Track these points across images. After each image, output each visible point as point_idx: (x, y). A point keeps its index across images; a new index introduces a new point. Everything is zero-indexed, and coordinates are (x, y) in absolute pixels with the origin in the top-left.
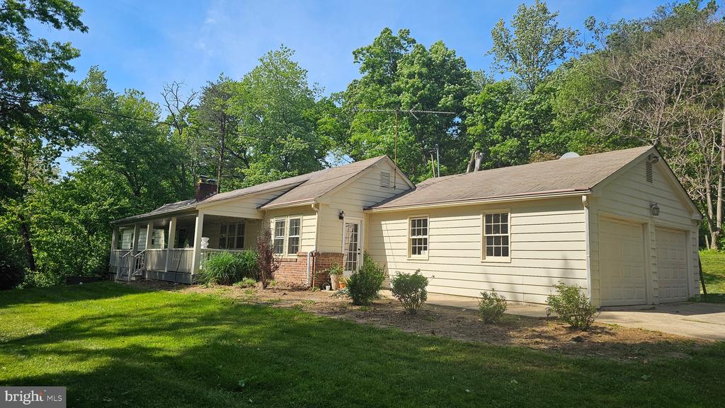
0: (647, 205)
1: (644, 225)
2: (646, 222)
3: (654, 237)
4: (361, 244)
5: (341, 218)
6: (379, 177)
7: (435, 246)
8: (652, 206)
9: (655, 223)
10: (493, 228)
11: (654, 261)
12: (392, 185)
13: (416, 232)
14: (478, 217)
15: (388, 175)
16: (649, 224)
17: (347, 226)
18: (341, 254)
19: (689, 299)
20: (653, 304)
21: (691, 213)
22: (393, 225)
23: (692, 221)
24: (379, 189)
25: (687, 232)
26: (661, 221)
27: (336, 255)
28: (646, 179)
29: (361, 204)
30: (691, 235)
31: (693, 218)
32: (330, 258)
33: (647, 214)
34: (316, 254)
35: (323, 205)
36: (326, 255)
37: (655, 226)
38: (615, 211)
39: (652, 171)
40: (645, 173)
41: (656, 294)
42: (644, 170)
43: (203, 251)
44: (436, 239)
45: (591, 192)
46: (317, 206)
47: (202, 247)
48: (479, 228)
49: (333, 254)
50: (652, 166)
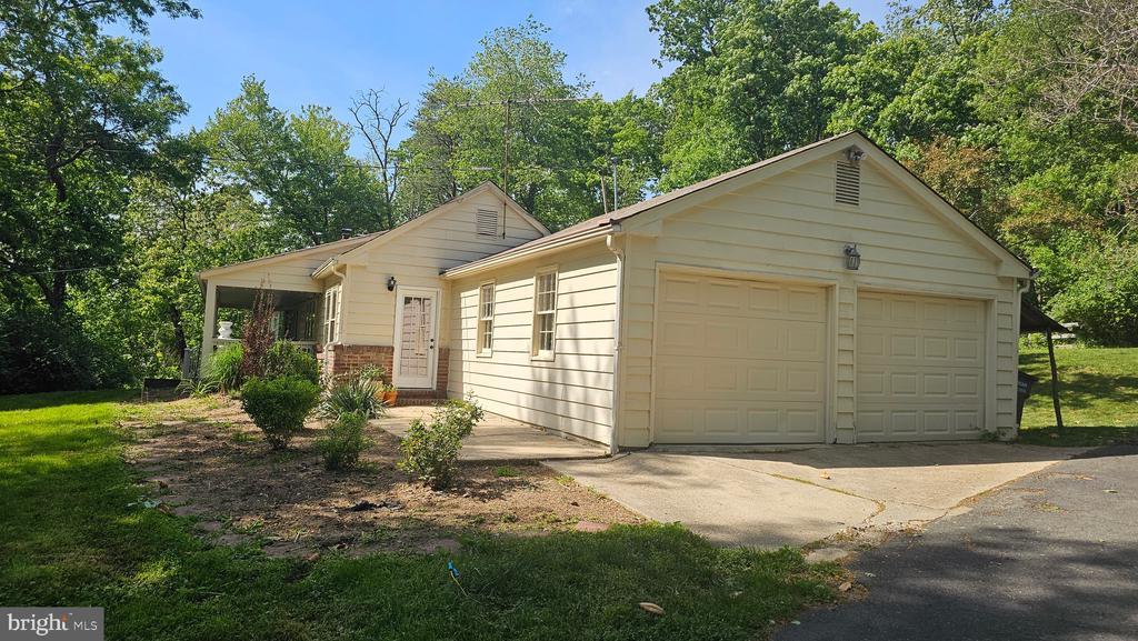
0: (839, 251)
1: (828, 289)
2: (831, 283)
3: (853, 314)
4: (434, 329)
5: (391, 288)
6: (474, 218)
7: (496, 333)
8: (848, 251)
9: (860, 285)
10: (547, 299)
11: (847, 359)
12: (500, 231)
13: (488, 309)
14: (533, 280)
15: (494, 215)
16: (837, 287)
17: (408, 300)
18: (388, 348)
19: (984, 436)
20: (835, 443)
21: (998, 262)
22: (471, 300)
23: (1002, 280)
24: (473, 238)
25: (987, 303)
26: (881, 281)
27: (378, 349)
28: (833, 198)
29: (435, 264)
30: (996, 308)
31: (1001, 274)
32: (366, 355)
33: (831, 268)
34: (336, 348)
35: (353, 267)
36: (355, 349)
37: (859, 291)
38: (717, 264)
39: (861, 181)
40: (832, 186)
41: (847, 422)
42: (828, 180)
43: (222, 342)
44: (498, 321)
45: (617, 228)
46: (342, 269)
47: (220, 337)
48: (532, 301)
49: (371, 348)
50: (861, 171)
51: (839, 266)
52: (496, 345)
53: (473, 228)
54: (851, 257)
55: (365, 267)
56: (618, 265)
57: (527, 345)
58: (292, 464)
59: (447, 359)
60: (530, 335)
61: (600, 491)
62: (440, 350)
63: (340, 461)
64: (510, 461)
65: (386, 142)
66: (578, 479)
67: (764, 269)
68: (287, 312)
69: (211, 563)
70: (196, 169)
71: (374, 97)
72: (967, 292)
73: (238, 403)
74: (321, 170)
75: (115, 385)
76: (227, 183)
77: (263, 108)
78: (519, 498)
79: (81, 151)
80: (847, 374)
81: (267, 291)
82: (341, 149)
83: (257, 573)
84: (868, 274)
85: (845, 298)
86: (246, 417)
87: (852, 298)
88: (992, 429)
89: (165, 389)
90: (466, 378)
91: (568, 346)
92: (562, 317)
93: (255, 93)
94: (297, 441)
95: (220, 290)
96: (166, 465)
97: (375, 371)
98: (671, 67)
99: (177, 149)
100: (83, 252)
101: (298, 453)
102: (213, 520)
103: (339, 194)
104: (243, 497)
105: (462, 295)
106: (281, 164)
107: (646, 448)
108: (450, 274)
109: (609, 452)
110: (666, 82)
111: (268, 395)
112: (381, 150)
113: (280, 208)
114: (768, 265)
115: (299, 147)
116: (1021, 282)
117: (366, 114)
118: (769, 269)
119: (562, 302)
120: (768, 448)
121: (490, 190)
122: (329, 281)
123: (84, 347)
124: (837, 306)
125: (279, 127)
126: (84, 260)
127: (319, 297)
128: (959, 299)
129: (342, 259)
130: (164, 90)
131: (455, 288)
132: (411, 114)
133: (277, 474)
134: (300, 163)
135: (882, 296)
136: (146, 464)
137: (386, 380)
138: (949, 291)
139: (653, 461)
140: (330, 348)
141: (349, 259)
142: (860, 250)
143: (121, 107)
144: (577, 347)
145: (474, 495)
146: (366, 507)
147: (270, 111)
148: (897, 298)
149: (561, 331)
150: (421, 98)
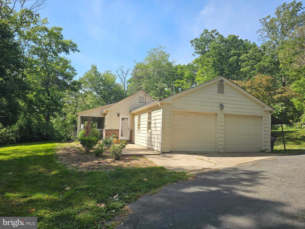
0: (219, 105)
3: (223, 120)
4: (129, 126)
5: (118, 116)
6: (138, 99)
7: (141, 126)
8: (221, 105)
9: (224, 113)
10: (150, 118)
11: (221, 131)
12: (144, 101)
13: (139, 120)
14: (147, 114)
15: (143, 97)
16: (218, 114)
17: (123, 119)
18: (118, 130)
19: (261, 151)
20: (218, 152)
21: (264, 107)
22: (136, 118)
23: (265, 111)
24: (138, 103)
25: (261, 117)
26: (231, 112)
27: (115, 130)
28: (217, 92)
29: (129, 110)
30: (264, 118)
31: (265, 110)
32: (113, 132)
33: (217, 109)
34: (106, 130)
35: (110, 111)
36: (111, 130)
37: (224, 115)
38: (186, 109)
39: (224, 88)
40: (217, 90)
41: (222, 147)
42: (215, 88)
43: (82, 129)
44: (141, 123)
45: (161, 101)
46: (107, 112)
47: (81, 128)
48: (147, 118)
49: (114, 130)
50: (224, 85)
51: (219, 109)
52: (141, 129)
53: (138, 101)
54: (222, 106)
55: (112, 111)
56: (162, 110)
57: (146, 129)
58: (90, 155)
59: (132, 133)
60: (147, 126)
61: (152, 161)
62: (130, 130)
63: (99, 154)
64: (136, 155)
65: (125, 79)
66: (149, 158)
67: (199, 110)
68: (99, 122)
69: (65, 172)
70: (80, 87)
71: (122, 68)
72: (255, 115)
73: (79, 142)
74: (109, 87)
75: (60, 140)
76: (87, 90)
77: (96, 72)
78: (134, 162)
79: (53, 85)
80: (222, 135)
81: (90, 117)
82: (114, 81)
83: (73, 173)
84: (226, 110)
85: (221, 116)
86: (81, 145)
87: (222, 117)
88: (263, 149)
89: (69, 140)
90: (135, 137)
91: (154, 129)
92: (153, 122)
93: (94, 68)
94: (92, 151)
95: (81, 117)
96: (64, 155)
97: (114, 136)
98: (198, 56)
99: (75, 83)
100: (54, 108)
101: (91, 153)
102: (69, 165)
103: (114, 92)
104: (76, 161)
105: (135, 117)
106: (100, 85)
107: (169, 153)
108: (132, 112)
109: (160, 153)
110: (196, 60)
111: (85, 140)
112: (123, 81)
113: (99, 96)
114: (200, 109)
115: (104, 81)
116: (271, 112)
117: (120, 72)
118: (200, 110)
119: (153, 118)
120: (198, 153)
121: (142, 92)
122: (105, 114)
123: (53, 131)
124: (218, 118)
125: (99, 76)
126: (54, 110)
127: (104, 118)
128: (253, 116)
129: (107, 109)
130: (72, 69)
131: (133, 115)
132: (131, 72)
133: (86, 157)
134: (105, 85)
135: (231, 116)
136: (60, 155)
137: (117, 138)
138: (250, 114)
139: (168, 155)
140: (105, 130)
141: (109, 109)
142: (224, 105)
143: (62, 74)
144: (156, 129)
145: (124, 161)
146: (100, 163)
147: (97, 72)
148: (235, 116)
149: (152, 125)
150: (134, 67)
